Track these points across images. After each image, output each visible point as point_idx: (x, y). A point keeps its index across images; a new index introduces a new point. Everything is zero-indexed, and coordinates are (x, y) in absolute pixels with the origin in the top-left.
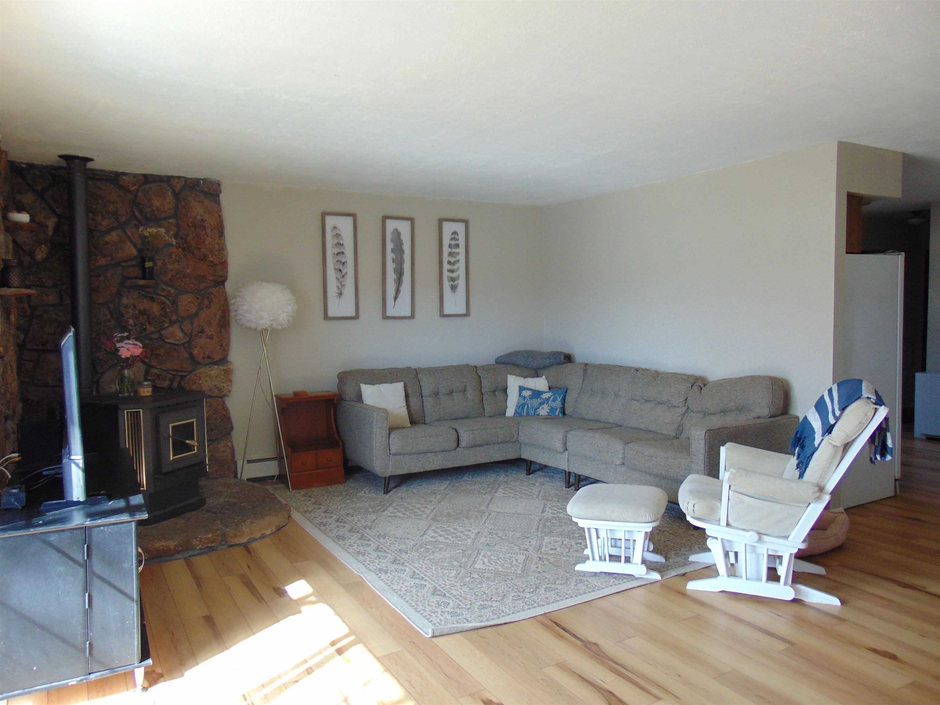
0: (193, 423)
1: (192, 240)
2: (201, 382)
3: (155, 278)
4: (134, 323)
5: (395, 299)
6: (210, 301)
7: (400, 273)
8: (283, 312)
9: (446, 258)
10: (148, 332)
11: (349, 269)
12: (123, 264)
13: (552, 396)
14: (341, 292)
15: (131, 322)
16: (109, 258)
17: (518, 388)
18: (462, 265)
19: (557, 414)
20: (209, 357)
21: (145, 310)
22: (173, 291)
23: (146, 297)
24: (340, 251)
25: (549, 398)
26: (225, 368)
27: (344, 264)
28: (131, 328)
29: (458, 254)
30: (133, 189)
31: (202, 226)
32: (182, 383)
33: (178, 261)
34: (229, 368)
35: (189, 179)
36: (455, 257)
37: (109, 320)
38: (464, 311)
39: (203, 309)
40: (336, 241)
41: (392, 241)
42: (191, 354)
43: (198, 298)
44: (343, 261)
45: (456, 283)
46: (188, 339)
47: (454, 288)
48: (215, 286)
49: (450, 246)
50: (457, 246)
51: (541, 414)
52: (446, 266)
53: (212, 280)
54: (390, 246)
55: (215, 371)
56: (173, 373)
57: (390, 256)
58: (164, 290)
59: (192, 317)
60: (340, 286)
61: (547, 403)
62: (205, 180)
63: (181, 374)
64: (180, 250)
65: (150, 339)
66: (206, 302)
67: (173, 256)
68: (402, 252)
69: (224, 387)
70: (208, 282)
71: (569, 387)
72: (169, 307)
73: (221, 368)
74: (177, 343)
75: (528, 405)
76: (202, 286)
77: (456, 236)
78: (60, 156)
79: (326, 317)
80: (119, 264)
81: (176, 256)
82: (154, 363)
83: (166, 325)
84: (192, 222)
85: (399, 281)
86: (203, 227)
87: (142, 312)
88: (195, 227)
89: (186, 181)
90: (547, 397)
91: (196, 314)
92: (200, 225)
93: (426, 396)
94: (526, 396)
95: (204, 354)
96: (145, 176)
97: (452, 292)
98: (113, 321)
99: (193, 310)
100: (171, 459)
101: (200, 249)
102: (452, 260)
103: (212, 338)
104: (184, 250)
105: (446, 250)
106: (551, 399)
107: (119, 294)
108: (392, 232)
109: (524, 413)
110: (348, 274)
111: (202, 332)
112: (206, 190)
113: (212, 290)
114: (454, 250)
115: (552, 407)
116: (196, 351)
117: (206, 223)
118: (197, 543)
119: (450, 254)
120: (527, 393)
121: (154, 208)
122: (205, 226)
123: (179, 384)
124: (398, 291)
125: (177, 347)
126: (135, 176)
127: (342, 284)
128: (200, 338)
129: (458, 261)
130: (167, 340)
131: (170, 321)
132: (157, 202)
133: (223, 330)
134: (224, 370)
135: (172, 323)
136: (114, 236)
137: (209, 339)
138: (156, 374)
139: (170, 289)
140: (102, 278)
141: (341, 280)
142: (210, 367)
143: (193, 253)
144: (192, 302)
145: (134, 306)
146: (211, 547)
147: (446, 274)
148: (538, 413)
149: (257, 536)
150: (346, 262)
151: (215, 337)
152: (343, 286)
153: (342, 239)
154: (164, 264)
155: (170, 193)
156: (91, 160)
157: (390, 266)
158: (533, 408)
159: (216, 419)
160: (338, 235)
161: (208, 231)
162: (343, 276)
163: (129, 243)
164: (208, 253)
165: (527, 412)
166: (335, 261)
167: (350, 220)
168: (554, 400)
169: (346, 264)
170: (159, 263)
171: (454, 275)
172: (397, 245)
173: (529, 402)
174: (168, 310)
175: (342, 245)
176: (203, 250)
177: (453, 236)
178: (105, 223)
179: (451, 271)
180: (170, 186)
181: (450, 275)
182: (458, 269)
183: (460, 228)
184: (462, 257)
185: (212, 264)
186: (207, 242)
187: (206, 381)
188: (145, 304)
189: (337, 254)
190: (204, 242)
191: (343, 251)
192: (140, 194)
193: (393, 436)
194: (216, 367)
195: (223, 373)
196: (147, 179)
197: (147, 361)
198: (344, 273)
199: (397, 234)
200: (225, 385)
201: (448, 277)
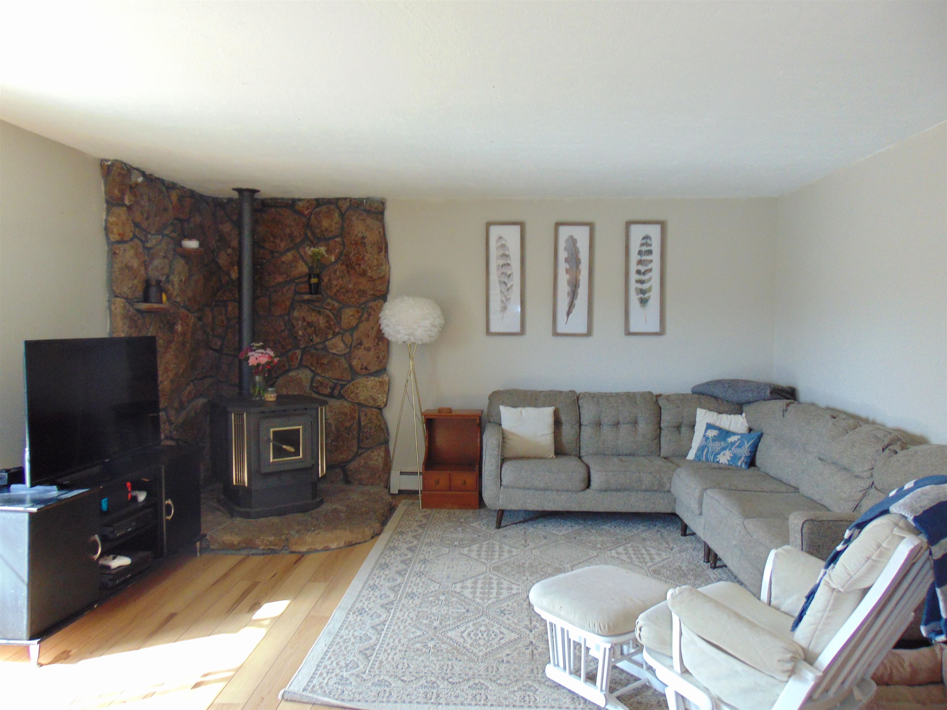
0: (299, 429)
1: (353, 257)
2: (358, 391)
3: (323, 292)
4: (303, 334)
5: (568, 314)
6: (369, 315)
7: (574, 286)
8: (420, 327)
9: (634, 267)
10: (314, 343)
11: (516, 281)
12: (296, 281)
13: (739, 440)
14: (505, 307)
15: (300, 333)
16: (285, 276)
17: (705, 426)
18: (655, 275)
19: (739, 464)
20: (366, 368)
21: (312, 322)
22: (336, 304)
23: (313, 310)
24: (505, 262)
25: (735, 442)
26: (380, 379)
27: (509, 276)
28: (300, 338)
29: (651, 261)
30: (306, 212)
31: (362, 243)
32: (342, 392)
33: (342, 277)
34: (384, 380)
35: (354, 199)
36: (646, 265)
37: (284, 331)
38: (657, 329)
39: (362, 322)
40: (501, 252)
41: (565, 249)
42: (351, 366)
43: (358, 312)
44: (508, 274)
45: (647, 295)
46: (348, 350)
47: (644, 302)
48: (374, 300)
49: (640, 253)
50: (650, 252)
51: (721, 462)
52: (634, 276)
53: (372, 295)
54: (563, 255)
55: (371, 381)
56: (334, 381)
57: (563, 266)
58: (329, 304)
59: (353, 329)
60: (504, 300)
61: (730, 449)
62: (368, 199)
63: (341, 382)
64: (344, 267)
65: (316, 349)
66: (365, 315)
67: (338, 273)
68: (577, 262)
69: (379, 398)
70: (369, 296)
71: (764, 431)
72: (333, 320)
73: (377, 379)
74: (339, 353)
75: (708, 448)
76: (363, 300)
77: (648, 241)
78: (234, 189)
79: (488, 332)
80: (292, 281)
81: (340, 272)
82: (319, 371)
83: (330, 336)
84: (354, 240)
85: (573, 294)
86: (364, 244)
87: (310, 325)
88: (356, 244)
89: (351, 201)
90: (733, 441)
91: (356, 328)
92: (361, 243)
93: (586, 426)
94: (710, 436)
95: (362, 365)
96: (317, 200)
97: (641, 306)
98: (286, 332)
99: (354, 323)
100: (271, 461)
101: (360, 265)
102: (642, 268)
103: (370, 350)
104: (347, 266)
105: (634, 257)
106: (738, 443)
107: (292, 308)
108: (567, 240)
109: (703, 457)
110: (514, 287)
111: (361, 344)
112: (368, 208)
113: (372, 304)
114: (644, 258)
115: (734, 454)
116: (355, 362)
117: (366, 239)
118: (260, 543)
119: (640, 262)
120: (712, 433)
121: (323, 229)
122: (365, 243)
123: (340, 392)
124: (571, 305)
125: (338, 357)
126: (309, 201)
127: (507, 297)
128: (358, 349)
129: (650, 270)
130: (331, 351)
131: (334, 332)
132: (325, 223)
133: (380, 343)
134: (379, 381)
135: (335, 334)
136: (289, 256)
137: (367, 351)
138: (319, 381)
139: (334, 303)
140: (280, 294)
141: (506, 293)
142: (367, 378)
143: (355, 269)
144: (353, 316)
145: (304, 319)
146: (274, 549)
147: (633, 285)
148: (717, 460)
149: (319, 548)
150: (512, 273)
151: (372, 349)
152: (507, 300)
153: (508, 250)
154: (330, 280)
155: (336, 214)
156: (258, 191)
157: (563, 279)
158: (713, 452)
159: (371, 428)
160: (503, 246)
161: (368, 247)
162: (508, 289)
163: (301, 261)
164: (368, 268)
165: (706, 456)
166: (499, 273)
167: (516, 229)
168: (739, 446)
169: (511, 277)
170: (326, 279)
171: (645, 286)
172: (572, 255)
173: (711, 445)
174: (331, 323)
175: (507, 256)
176: (362, 266)
177: (644, 241)
178: (283, 245)
179: (642, 282)
180: (339, 208)
181: (640, 286)
182: (650, 279)
183: (654, 231)
184: (655, 265)
185: (372, 280)
186: (366, 258)
187: (363, 391)
188: (312, 317)
189: (502, 266)
190: (363, 258)
191: (509, 262)
192: (313, 217)
193: (505, 466)
194: (372, 378)
195: (378, 384)
196: (319, 202)
197: (313, 369)
198: (509, 286)
199: (572, 241)
200: (380, 396)
201: (636, 289)
